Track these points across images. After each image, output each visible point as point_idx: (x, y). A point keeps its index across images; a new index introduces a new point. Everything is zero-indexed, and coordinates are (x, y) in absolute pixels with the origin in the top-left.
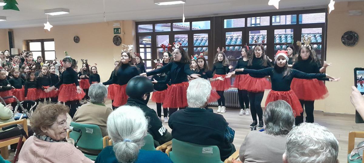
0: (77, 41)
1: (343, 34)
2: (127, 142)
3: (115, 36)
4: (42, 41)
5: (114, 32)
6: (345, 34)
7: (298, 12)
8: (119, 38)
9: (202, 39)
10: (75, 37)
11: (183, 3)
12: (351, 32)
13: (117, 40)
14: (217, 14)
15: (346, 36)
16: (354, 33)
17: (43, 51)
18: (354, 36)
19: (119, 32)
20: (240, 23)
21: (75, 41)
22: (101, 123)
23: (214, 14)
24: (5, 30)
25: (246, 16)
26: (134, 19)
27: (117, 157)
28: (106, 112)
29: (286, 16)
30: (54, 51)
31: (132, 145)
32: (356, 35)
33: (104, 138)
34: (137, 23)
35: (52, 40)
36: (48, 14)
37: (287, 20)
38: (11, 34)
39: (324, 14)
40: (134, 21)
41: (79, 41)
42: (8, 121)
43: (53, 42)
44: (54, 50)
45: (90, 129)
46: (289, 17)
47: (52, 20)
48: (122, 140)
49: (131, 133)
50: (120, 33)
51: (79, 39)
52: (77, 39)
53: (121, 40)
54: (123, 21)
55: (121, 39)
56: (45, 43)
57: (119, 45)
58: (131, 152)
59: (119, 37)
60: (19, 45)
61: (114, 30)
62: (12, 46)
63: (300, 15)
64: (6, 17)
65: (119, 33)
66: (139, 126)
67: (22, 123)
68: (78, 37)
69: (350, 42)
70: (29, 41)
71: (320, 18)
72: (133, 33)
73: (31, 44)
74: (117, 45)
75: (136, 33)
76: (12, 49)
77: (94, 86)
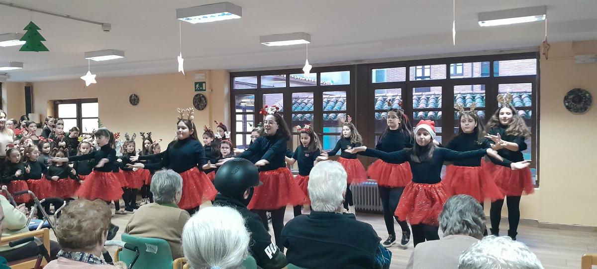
0: (136, 103)
1: (565, 94)
3: (196, 96)
4: (79, 103)
5: (196, 88)
6: (571, 93)
7: (492, 58)
8: (203, 99)
9: (336, 100)
10: (131, 96)
11: (307, 42)
12: (579, 90)
13: (200, 101)
14: (361, 61)
15: (571, 97)
16: (584, 92)
17: (79, 118)
18: (585, 96)
19: (204, 89)
20: (398, 74)
21: (131, 103)
22: (171, 236)
23: (356, 61)
24: (19, 84)
25: (407, 64)
26: (227, 69)
28: (180, 218)
29: (472, 64)
30: (97, 118)
32: (587, 95)
33: (176, 261)
34: (233, 75)
35: (95, 101)
36: (91, 58)
37: (476, 70)
38: (29, 90)
39: (535, 60)
40: (227, 70)
41: (138, 102)
42: (19, 231)
43: (97, 104)
44: (97, 116)
45: (152, 246)
46: (477, 65)
47: (96, 68)
49: (223, 256)
50: (205, 90)
51: (138, 99)
52: (135, 100)
53: (206, 102)
54: (210, 70)
55: (205, 99)
56: (84, 105)
57: (203, 109)
59: (204, 96)
60: (42, 108)
61: (195, 85)
62: (29, 109)
63: (495, 62)
64: (22, 63)
65: (202, 90)
66: (237, 244)
67: (41, 236)
68: (136, 96)
69: (578, 106)
70: (58, 102)
71: (528, 67)
72: (226, 90)
73: (61, 107)
74: (199, 110)
75: (231, 89)
76: (29, 114)
77: (159, 175)
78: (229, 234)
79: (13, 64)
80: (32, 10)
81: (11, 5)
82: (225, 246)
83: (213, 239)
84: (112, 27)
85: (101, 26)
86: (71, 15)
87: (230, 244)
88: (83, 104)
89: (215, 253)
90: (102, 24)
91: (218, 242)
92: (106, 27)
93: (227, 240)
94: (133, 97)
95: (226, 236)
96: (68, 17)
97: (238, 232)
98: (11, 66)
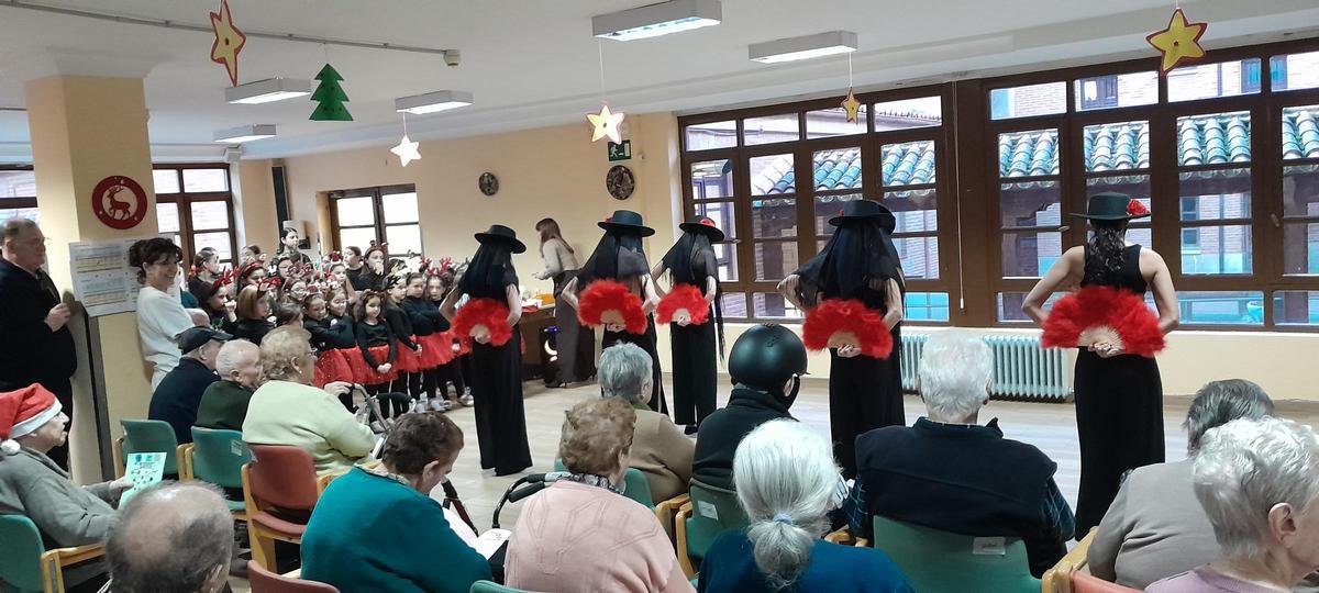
0: (492, 191)
2: (784, 525)
3: (614, 169)
4: (376, 194)
5: (610, 153)
7: (1266, 51)
8: (626, 175)
10: (482, 178)
11: (850, 50)
13: (621, 180)
14: (966, 73)
17: (380, 224)
19: (627, 155)
21: (483, 191)
22: (648, 462)
23: (954, 74)
24: (262, 162)
25: (1069, 75)
26: (677, 112)
27: (758, 560)
29: (1220, 67)
30: (417, 223)
31: (795, 532)
34: (685, 121)
35: (409, 189)
36: (408, 110)
38: (279, 174)
40: (673, 112)
41: (496, 188)
43: (412, 198)
44: (417, 220)
46: (1232, 69)
47: (416, 128)
48: (771, 518)
49: (793, 501)
50: (629, 158)
51: (497, 183)
52: (490, 184)
53: (633, 182)
54: (639, 115)
55: (631, 176)
56: (387, 200)
57: (627, 197)
58: (793, 550)
59: (627, 171)
60: (306, 207)
61: (609, 149)
62: (283, 213)
64: (273, 126)
65: (624, 158)
66: (816, 483)
68: (493, 177)
70: (335, 196)
72: (673, 155)
73: (343, 205)
74: (621, 199)
75: (681, 152)
76: (285, 222)
77: (612, 354)
78: (804, 467)
79: (258, 130)
80: (325, 42)
81: (290, 37)
82: (796, 485)
83: (778, 472)
84: (462, 54)
85: (442, 55)
86: (391, 43)
87: (805, 483)
88: (384, 197)
89: (782, 495)
90: (445, 52)
91: (786, 476)
92: (450, 57)
93: (800, 476)
94: (486, 179)
95: (798, 470)
96: (386, 46)
97: (819, 465)
98: (255, 134)
